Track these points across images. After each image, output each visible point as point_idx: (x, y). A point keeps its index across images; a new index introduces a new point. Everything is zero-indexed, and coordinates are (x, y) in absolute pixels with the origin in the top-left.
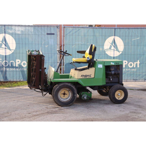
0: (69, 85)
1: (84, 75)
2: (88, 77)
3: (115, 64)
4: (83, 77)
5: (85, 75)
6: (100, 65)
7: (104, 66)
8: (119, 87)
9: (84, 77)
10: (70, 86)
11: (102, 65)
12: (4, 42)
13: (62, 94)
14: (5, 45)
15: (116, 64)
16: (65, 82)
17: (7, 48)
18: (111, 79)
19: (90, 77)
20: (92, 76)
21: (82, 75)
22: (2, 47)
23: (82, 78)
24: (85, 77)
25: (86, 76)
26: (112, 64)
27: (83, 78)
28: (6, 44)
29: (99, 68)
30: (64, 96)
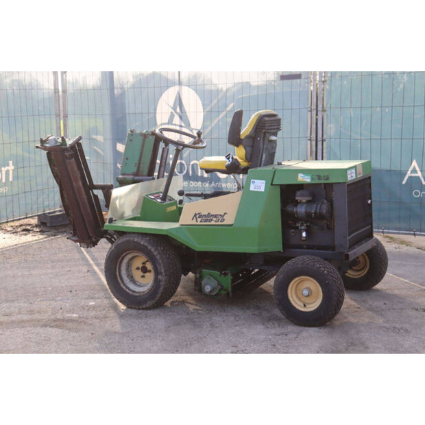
0: (142, 243)
1: (203, 214)
2: (213, 223)
3: (312, 179)
4: (199, 220)
5: (205, 216)
6: (255, 181)
7: (272, 184)
8: (300, 266)
9: (201, 221)
10: (143, 245)
11: (264, 182)
12: (178, 110)
13: (138, 269)
14: (181, 117)
15: (317, 181)
16: (134, 233)
17: (183, 125)
18: (304, 234)
19: (219, 223)
20: (229, 220)
21: (195, 215)
22: (174, 123)
23: (194, 222)
24: (206, 221)
25: (209, 217)
26: (304, 179)
27: (199, 223)
28: (182, 113)
29: (251, 191)
30: (143, 277)
